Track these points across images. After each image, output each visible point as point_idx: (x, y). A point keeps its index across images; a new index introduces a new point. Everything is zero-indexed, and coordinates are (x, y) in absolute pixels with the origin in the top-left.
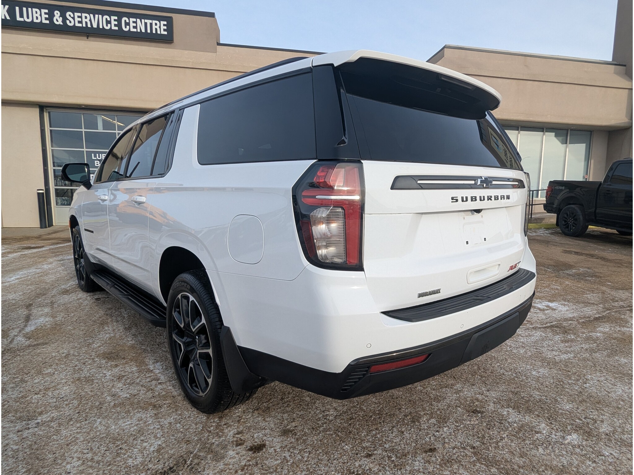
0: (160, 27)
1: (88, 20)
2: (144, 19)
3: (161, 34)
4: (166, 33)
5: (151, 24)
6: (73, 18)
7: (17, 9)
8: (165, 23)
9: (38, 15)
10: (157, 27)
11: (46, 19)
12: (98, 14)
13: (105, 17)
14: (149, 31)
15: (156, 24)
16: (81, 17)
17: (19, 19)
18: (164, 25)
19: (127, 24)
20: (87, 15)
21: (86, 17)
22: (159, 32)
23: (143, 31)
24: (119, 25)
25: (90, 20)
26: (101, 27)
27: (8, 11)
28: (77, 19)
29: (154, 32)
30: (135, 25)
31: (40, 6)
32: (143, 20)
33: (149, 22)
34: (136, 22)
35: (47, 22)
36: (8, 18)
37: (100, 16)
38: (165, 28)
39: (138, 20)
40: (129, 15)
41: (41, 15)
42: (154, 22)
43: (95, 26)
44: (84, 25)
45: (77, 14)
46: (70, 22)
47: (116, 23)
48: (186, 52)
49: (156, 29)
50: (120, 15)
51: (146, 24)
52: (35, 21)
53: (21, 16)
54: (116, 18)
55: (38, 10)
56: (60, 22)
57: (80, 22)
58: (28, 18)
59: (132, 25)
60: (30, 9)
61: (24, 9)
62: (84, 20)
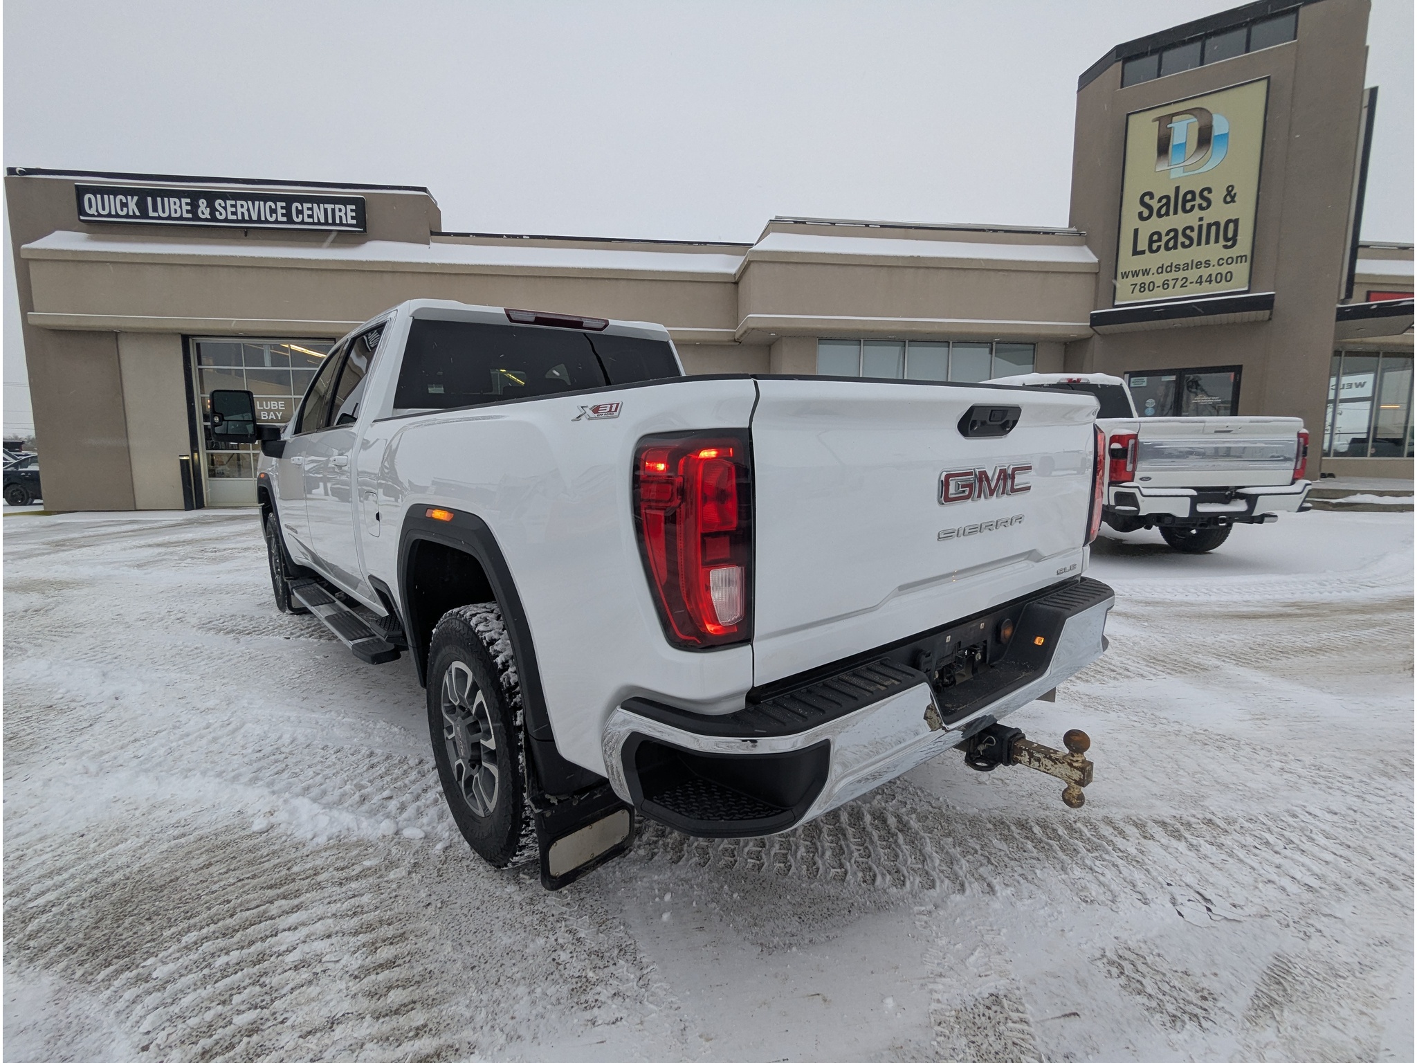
0: (345, 214)
1: (244, 210)
2: (324, 203)
4: (354, 222)
5: (333, 210)
6: (225, 208)
8: (352, 207)
9: (177, 207)
10: (342, 214)
11: (188, 212)
12: (259, 201)
13: (270, 204)
15: (340, 210)
16: (232, 206)
18: (352, 210)
19: (300, 212)
20: (243, 203)
24: (288, 215)
25: (248, 210)
26: (263, 218)
28: (230, 209)
30: (310, 212)
32: (321, 206)
33: (329, 207)
34: (310, 209)
35: (190, 216)
37: (262, 203)
38: (353, 214)
39: (315, 205)
42: (339, 207)
43: (255, 217)
44: (240, 218)
45: (229, 202)
46: (221, 214)
47: (284, 211)
49: (340, 217)
50: (288, 199)
51: (326, 210)
52: (173, 215)
54: (282, 204)
55: (175, 200)
56: (207, 216)
57: (234, 213)
59: (307, 212)
62: (240, 210)
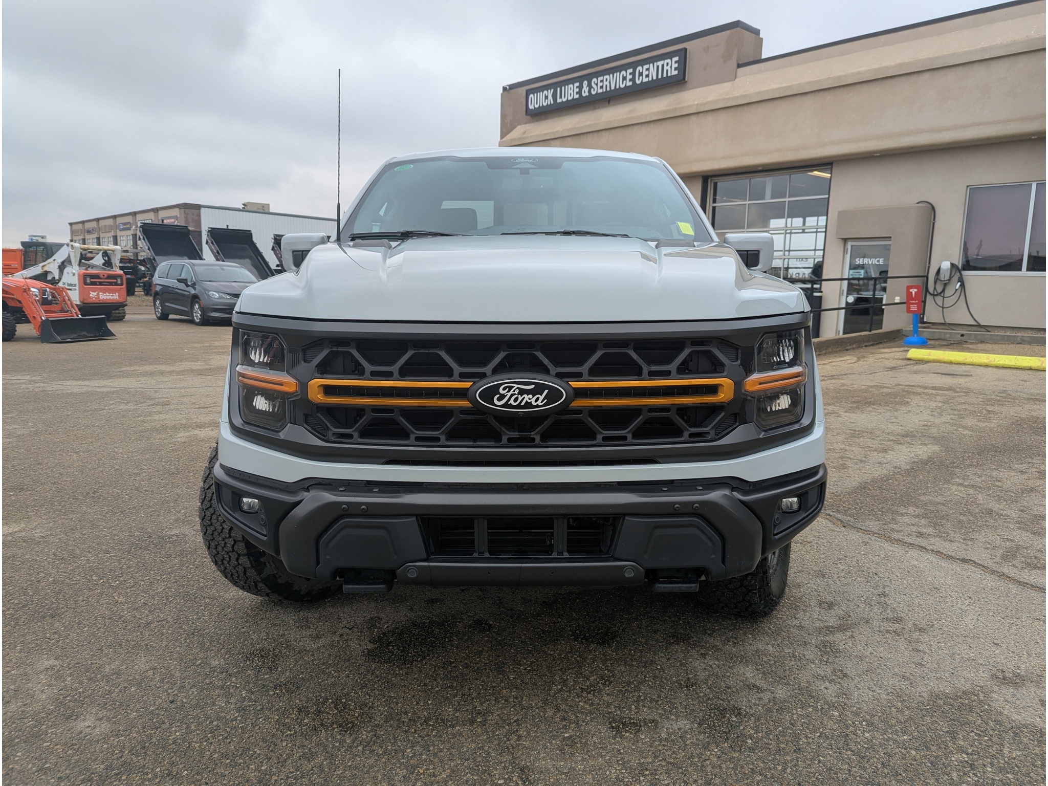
0: (671, 67)
1: (608, 83)
2: (657, 61)
3: (671, 76)
4: (676, 72)
5: (663, 66)
6: (597, 84)
7: (559, 89)
8: (677, 59)
9: (572, 92)
10: (669, 68)
11: (577, 93)
12: (617, 72)
13: (623, 73)
14: (660, 76)
15: (668, 64)
16: (602, 81)
17: (559, 100)
18: (676, 62)
19: (641, 74)
20: (607, 77)
21: (607, 80)
22: (669, 75)
23: (655, 78)
24: (633, 80)
25: (610, 82)
26: (618, 87)
27: (552, 96)
28: (600, 84)
29: (665, 75)
30: (647, 73)
31: (572, 81)
32: (655, 64)
33: (660, 63)
34: (648, 69)
35: (577, 96)
36: (552, 102)
37: (618, 73)
38: (676, 65)
39: (651, 65)
40: (642, 62)
41: (573, 91)
42: (666, 61)
43: (613, 88)
44: (604, 90)
45: (600, 79)
46: (594, 90)
47: (631, 77)
48: (698, 90)
49: (667, 71)
50: (634, 65)
51: (658, 67)
52: (570, 98)
53: (561, 97)
54: (631, 71)
55: (571, 86)
56: (587, 94)
57: (602, 87)
58: (565, 97)
59: (645, 73)
60: (567, 87)
61: (563, 88)
62: (605, 83)
